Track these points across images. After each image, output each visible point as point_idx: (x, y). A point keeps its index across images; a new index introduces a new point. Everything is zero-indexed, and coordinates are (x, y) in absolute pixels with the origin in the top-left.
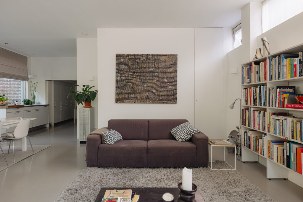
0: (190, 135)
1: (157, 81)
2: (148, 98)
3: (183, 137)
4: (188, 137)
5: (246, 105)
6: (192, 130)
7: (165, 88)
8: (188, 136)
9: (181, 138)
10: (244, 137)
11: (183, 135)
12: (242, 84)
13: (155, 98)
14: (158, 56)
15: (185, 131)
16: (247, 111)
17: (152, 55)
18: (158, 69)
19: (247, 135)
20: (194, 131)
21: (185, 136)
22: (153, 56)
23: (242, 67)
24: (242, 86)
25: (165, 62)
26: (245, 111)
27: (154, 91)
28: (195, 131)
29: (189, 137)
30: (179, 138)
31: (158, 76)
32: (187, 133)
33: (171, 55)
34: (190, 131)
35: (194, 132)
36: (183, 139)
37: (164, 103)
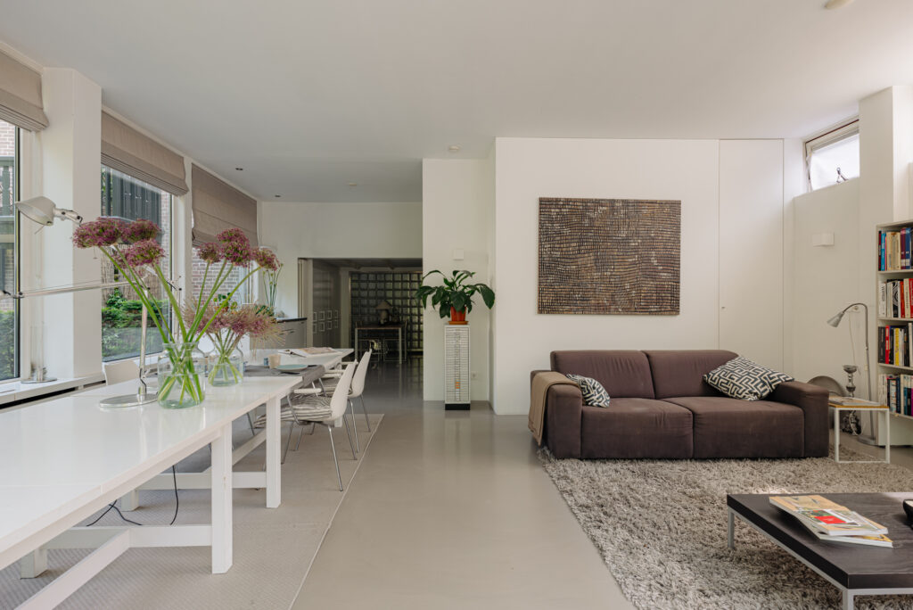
0: (770, 385)
1: (634, 263)
2: (614, 302)
3: (756, 391)
4: (766, 390)
5: (896, 315)
7: (654, 279)
8: (766, 387)
9: (750, 392)
10: (886, 390)
11: (753, 386)
12: (880, 269)
13: (631, 301)
14: (638, 203)
15: (757, 377)
16: (899, 335)
17: (623, 201)
18: (637, 233)
19: (898, 386)
20: (778, 376)
21: (758, 387)
22: (626, 203)
23: (880, 232)
24: (880, 277)
25: (652, 218)
26: (892, 333)
27: (627, 286)
28: (781, 377)
29: (768, 391)
30: (747, 392)
31: (636, 249)
32: (762, 381)
33: (667, 202)
34: (768, 375)
35: (780, 379)
36: (756, 394)
37: (651, 313)
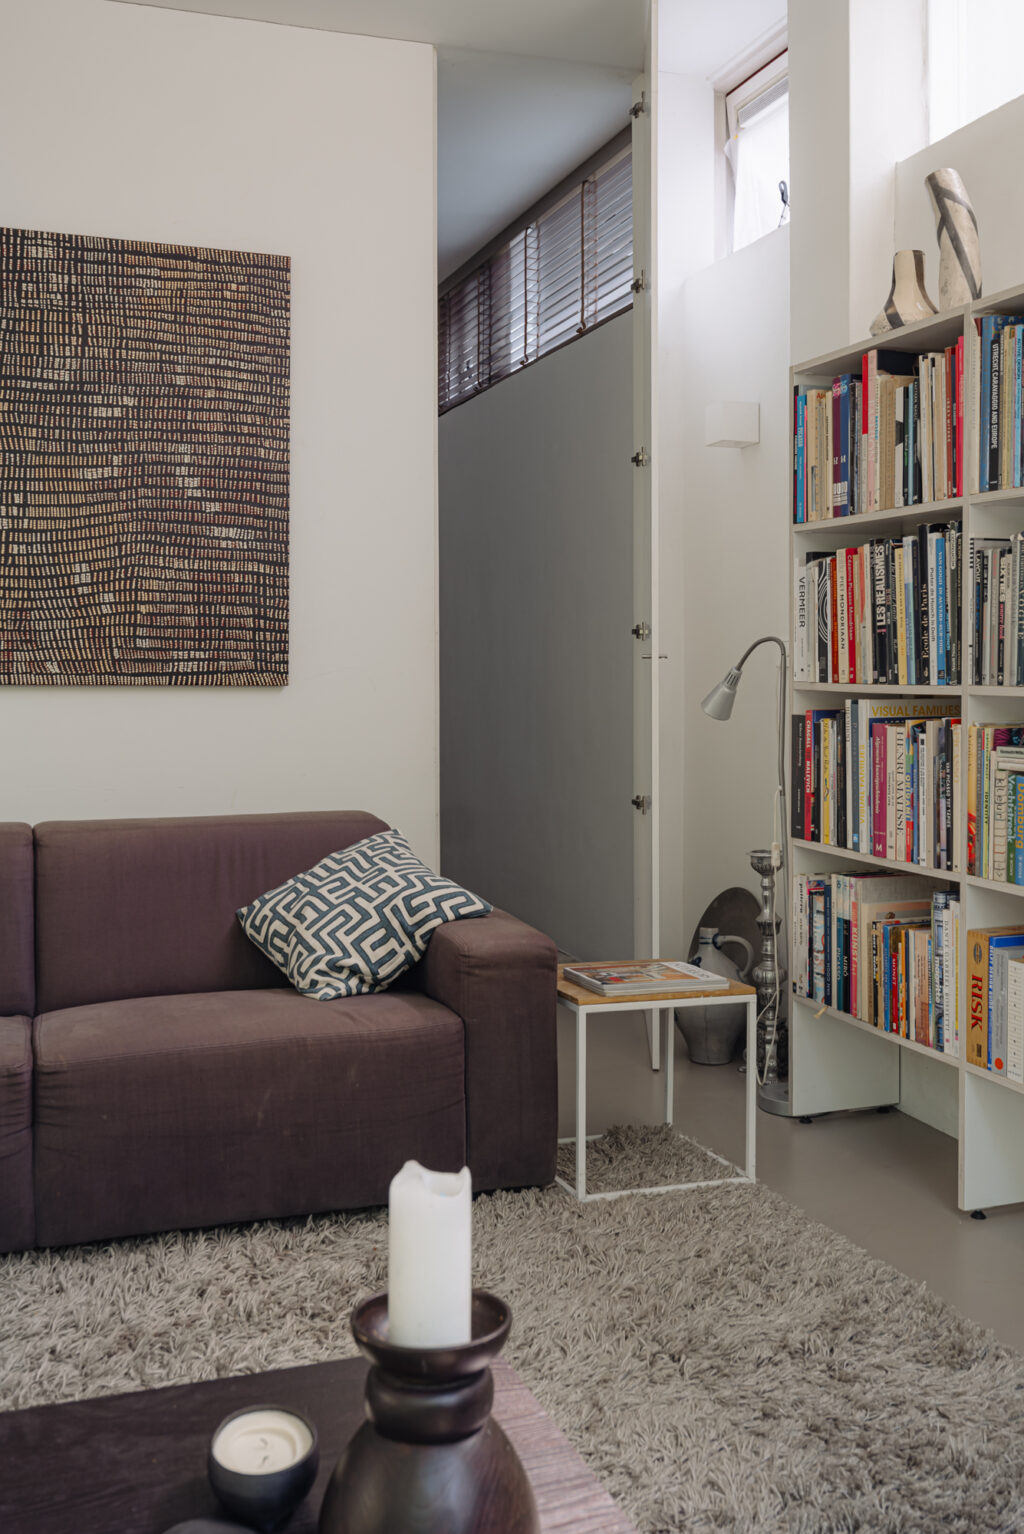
0: (411, 937)
1: (106, 486)
2: (30, 640)
3: (355, 959)
4: (393, 953)
5: (824, 679)
6: (428, 897)
7: (188, 550)
8: (393, 944)
9: (335, 967)
10: (806, 927)
11: (347, 941)
12: (795, 522)
13: (95, 632)
14: (120, 254)
15: (369, 907)
16: (828, 727)
17: (58, 240)
18: (119, 370)
19: (827, 913)
20: (438, 901)
21: (366, 945)
22: (72, 249)
23: (796, 389)
24: (795, 537)
25: (180, 316)
26: (817, 729)
27: (82, 574)
28: (446, 906)
29: (400, 958)
30: (322, 966)
31: (114, 434)
32: (385, 923)
33: (236, 260)
34: (407, 900)
35: (439, 913)
36: (354, 971)
37: (179, 679)
